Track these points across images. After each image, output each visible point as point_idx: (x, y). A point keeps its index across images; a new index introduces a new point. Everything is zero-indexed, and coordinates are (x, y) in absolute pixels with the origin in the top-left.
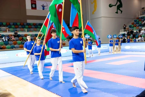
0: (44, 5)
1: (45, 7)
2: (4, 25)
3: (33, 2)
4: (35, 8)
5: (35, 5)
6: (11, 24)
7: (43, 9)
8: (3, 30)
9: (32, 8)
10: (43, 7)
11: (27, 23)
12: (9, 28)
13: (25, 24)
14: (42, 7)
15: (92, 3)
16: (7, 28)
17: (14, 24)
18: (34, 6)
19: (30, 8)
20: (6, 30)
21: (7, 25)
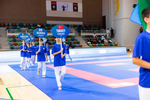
0: (65, 6)
1: (65, 8)
2: (24, 26)
3: (53, 3)
4: (55, 9)
5: (56, 6)
6: (31, 25)
7: (64, 10)
8: (23, 31)
9: (53, 9)
10: (64, 7)
11: (46, 24)
12: (29, 29)
13: (45, 25)
14: (62, 8)
15: (115, 4)
16: (27, 29)
17: (34, 25)
18: (54, 7)
19: (50, 9)
20: (25, 31)
21: (27, 26)
